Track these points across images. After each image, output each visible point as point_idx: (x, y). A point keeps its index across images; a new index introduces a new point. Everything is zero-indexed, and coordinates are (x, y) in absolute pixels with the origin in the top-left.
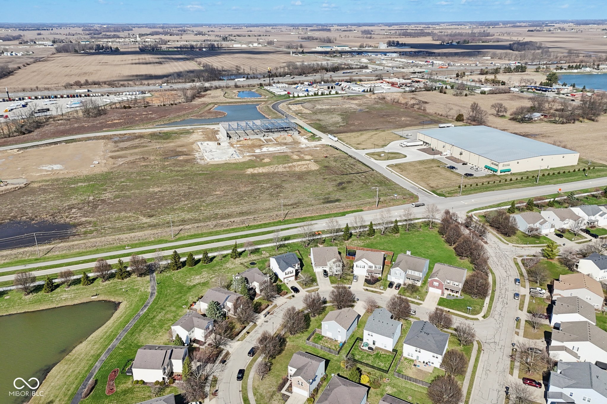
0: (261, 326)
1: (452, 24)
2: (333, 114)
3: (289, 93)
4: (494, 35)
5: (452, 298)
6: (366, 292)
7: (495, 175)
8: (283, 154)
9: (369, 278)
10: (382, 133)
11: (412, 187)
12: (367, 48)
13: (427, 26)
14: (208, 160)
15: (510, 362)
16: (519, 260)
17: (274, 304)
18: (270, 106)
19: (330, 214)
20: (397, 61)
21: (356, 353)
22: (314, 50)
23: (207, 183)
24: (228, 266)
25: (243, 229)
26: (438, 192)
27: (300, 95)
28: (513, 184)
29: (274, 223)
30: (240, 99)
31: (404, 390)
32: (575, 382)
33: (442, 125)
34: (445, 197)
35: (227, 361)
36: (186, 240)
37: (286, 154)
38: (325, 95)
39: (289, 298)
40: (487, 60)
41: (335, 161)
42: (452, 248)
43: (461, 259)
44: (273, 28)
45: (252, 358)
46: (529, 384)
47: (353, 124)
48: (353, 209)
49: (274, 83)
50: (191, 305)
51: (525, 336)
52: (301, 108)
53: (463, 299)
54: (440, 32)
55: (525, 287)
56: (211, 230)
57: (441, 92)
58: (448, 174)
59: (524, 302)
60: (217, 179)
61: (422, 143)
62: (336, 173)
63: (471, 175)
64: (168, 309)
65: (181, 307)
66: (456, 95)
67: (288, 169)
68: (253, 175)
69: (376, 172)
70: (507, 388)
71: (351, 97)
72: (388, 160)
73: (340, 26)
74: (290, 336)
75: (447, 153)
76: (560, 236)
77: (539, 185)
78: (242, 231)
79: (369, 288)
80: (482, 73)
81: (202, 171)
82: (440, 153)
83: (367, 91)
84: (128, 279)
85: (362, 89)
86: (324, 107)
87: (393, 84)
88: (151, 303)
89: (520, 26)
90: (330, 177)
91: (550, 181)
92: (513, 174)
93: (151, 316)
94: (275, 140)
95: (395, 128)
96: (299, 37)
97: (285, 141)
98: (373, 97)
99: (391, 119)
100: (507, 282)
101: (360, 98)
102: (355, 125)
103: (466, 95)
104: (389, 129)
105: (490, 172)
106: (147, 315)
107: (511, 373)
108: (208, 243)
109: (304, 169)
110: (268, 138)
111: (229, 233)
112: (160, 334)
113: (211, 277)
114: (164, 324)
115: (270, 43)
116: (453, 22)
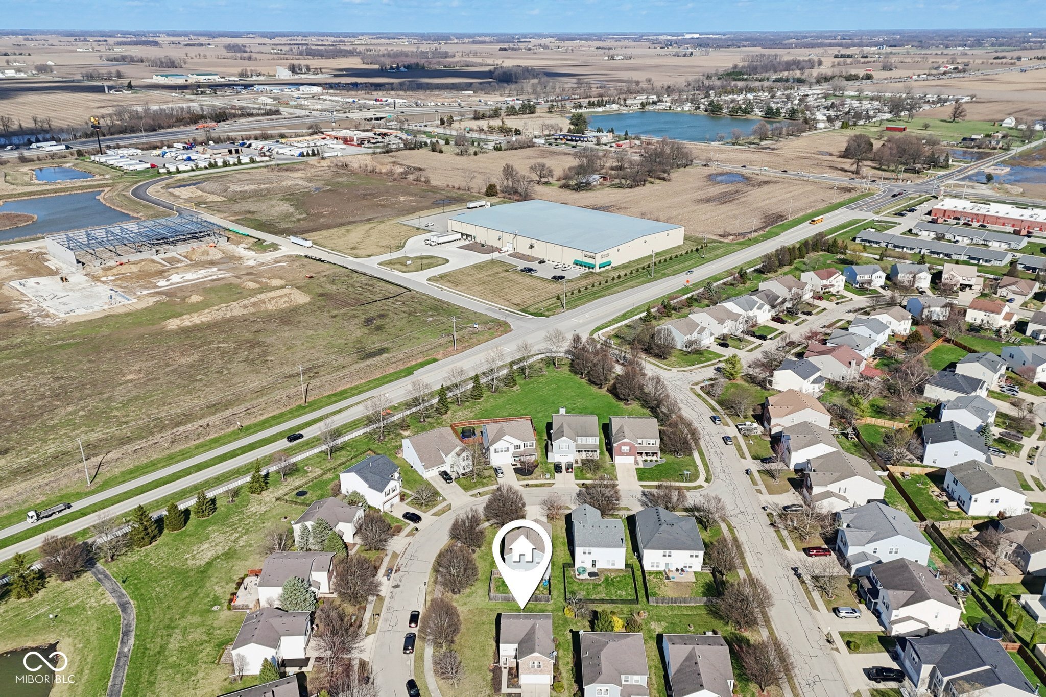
0: (392, 597)
1: (379, 36)
2: (270, 199)
3: (153, 166)
4: (454, 56)
5: (652, 465)
6: (528, 489)
7: (592, 273)
8: (221, 283)
9: (519, 466)
10: (382, 226)
11: (488, 309)
12: (255, 78)
13: (338, 39)
14: (62, 315)
15: (775, 534)
16: (697, 389)
17: (390, 553)
18: (129, 193)
19: (385, 377)
20: (325, 100)
21: (576, 588)
22: (148, 81)
23: (90, 361)
24: (254, 509)
25: (235, 436)
26: (531, 310)
27: (182, 168)
28: (623, 283)
29: (291, 412)
30: (45, 184)
31: (676, 620)
32: (875, 532)
33: (471, 205)
34: (547, 316)
35: (372, 676)
36: (124, 482)
37: (225, 282)
38: (230, 165)
39: (410, 534)
40: (469, 96)
41: (333, 282)
42: (604, 390)
43: (626, 404)
44: (27, 39)
45: (412, 655)
46: (816, 555)
47: (320, 215)
48: (419, 361)
49: (109, 147)
50: (231, 601)
51: (771, 492)
52: (199, 193)
53: (666, 463)
54: (368, 50)
55: (728, 425)
56: (167, 452)
57: (434, 150)
58: (526, 280)
59: (740, 446)
60: (109, 350)
61: (459, 236)
62: (347, 304)
63: (562, 278)
64: (182, 623)
65: (209, 611)
66: (461, 154)
67: (252, 310)
68: (185, 332)
69: (417, 292)
70: (795, 570)
71: (284, 167)
72: (422, 269)
73: (173, 35)
74: (455, 596)
75: (508, 248)
76: (725, 345)
77: (656, 279)
78: (236, 440)
79: (530, 482)
80: (477, 117)
81: (62, 339)
82: (499, 250)
83: (308, 155)
84: (42, 593)
85: (297, 152)
86: (246, 188)
87: (346, 141)
88: (134, 624)
89: (484, 42)
90: (342, 311)
91: (666, 271)
92: (615, 269)
93: (154, 648)
94: (185, 257)
95: (399, 215)
96: (101, 57)
97: (209, 258)
98: (325, 163)
99: (383, 200)
100: (703, 423)
101: (302, 167)
102: (325, 216)
103: (475, 154)
104: (390, 217)
105: (584, 270)
106: (142, 649)
107: (786, 547)
108: (180, 477)
109: (283, 304)
110: (168, 255)
111: (211, 449)
112: (200, 675)
113: (233, 538)
114: (196, 655)
115: (42, 69)
116: (379, 34)
